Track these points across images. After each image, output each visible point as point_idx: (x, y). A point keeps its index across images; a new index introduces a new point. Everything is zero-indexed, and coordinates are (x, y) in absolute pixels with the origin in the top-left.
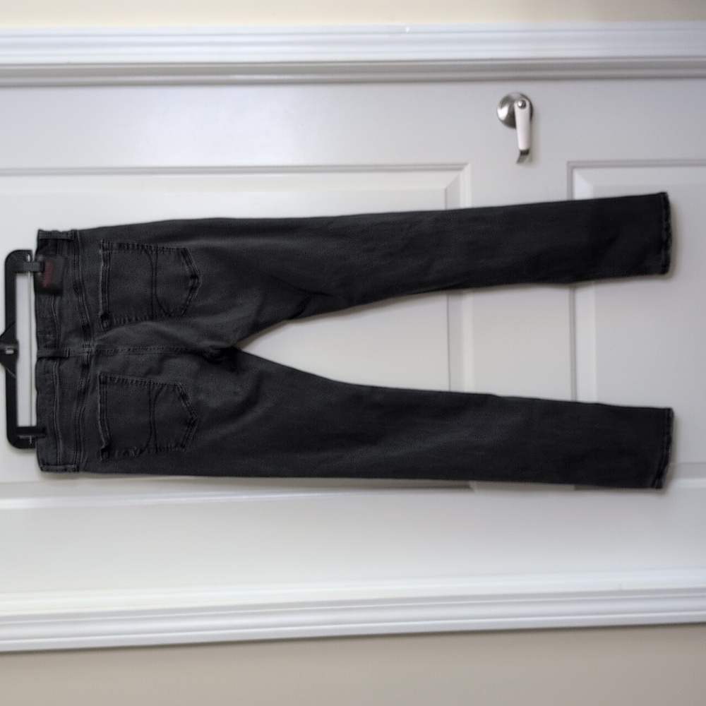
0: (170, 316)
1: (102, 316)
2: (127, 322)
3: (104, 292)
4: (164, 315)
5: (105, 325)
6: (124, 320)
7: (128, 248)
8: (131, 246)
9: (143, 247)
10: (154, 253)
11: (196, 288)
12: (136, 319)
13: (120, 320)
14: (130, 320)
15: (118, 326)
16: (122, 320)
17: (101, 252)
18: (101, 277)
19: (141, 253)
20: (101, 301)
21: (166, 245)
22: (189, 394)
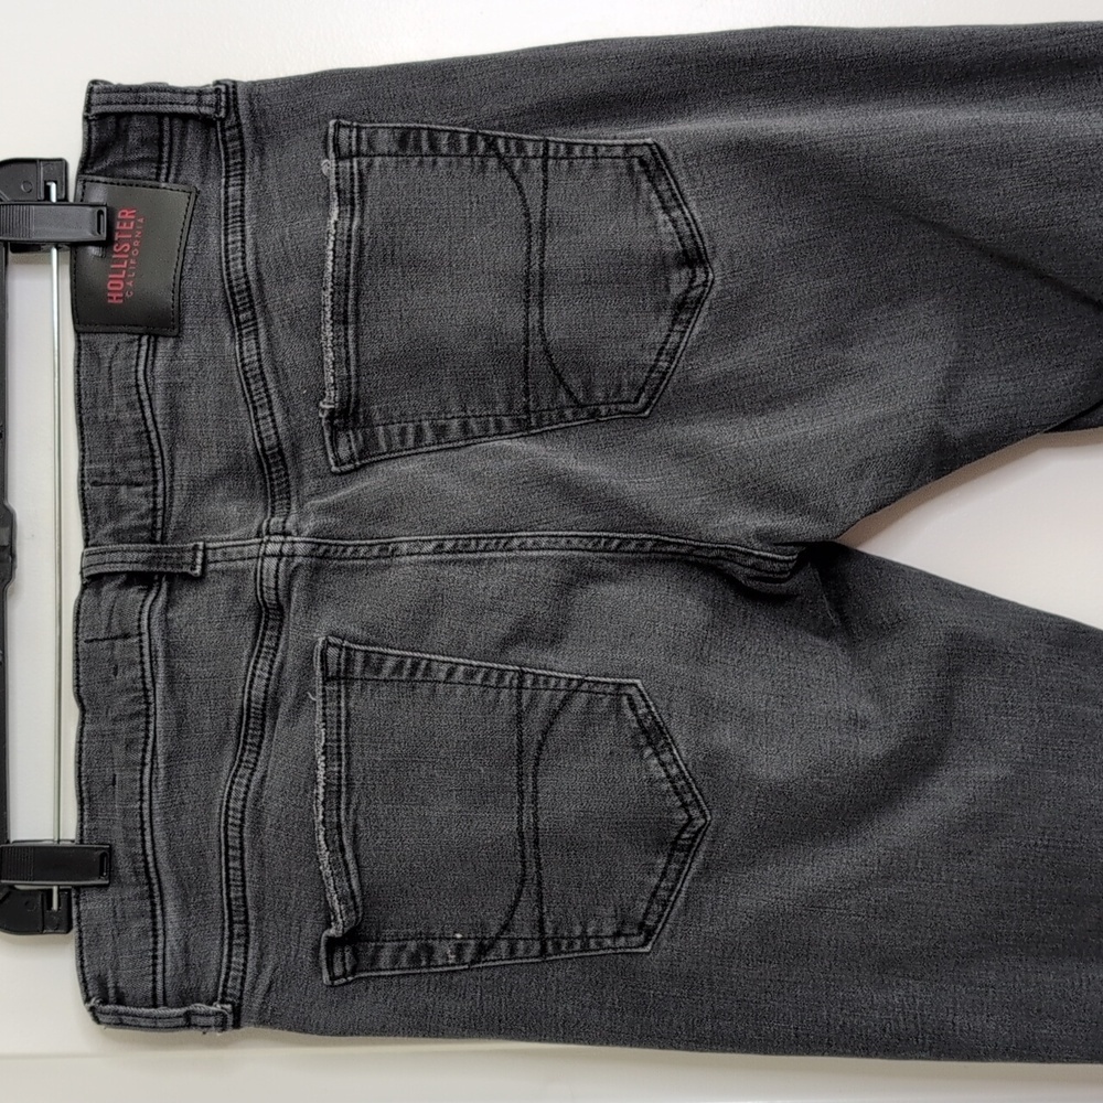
0: (594, 415)
1: (332, 415)
2: (429, 435)
3: (341, 319)
4: (568, 413)
5: (344, 453)
6: (419, 432)
7: (433, 146)
8: (444, 140)
9: (491, 144)
10: (536, 164)
11: (699, 301)
12: (465, 427)
13: (403, 432)
14: (441, 432)
15: (392, 455)
16: (411, 429)
17: (328, 165)
18: (329, 264)
19: (483, 167)
20: (329, 357)
21: (578, 135)
22: (673, 726)
